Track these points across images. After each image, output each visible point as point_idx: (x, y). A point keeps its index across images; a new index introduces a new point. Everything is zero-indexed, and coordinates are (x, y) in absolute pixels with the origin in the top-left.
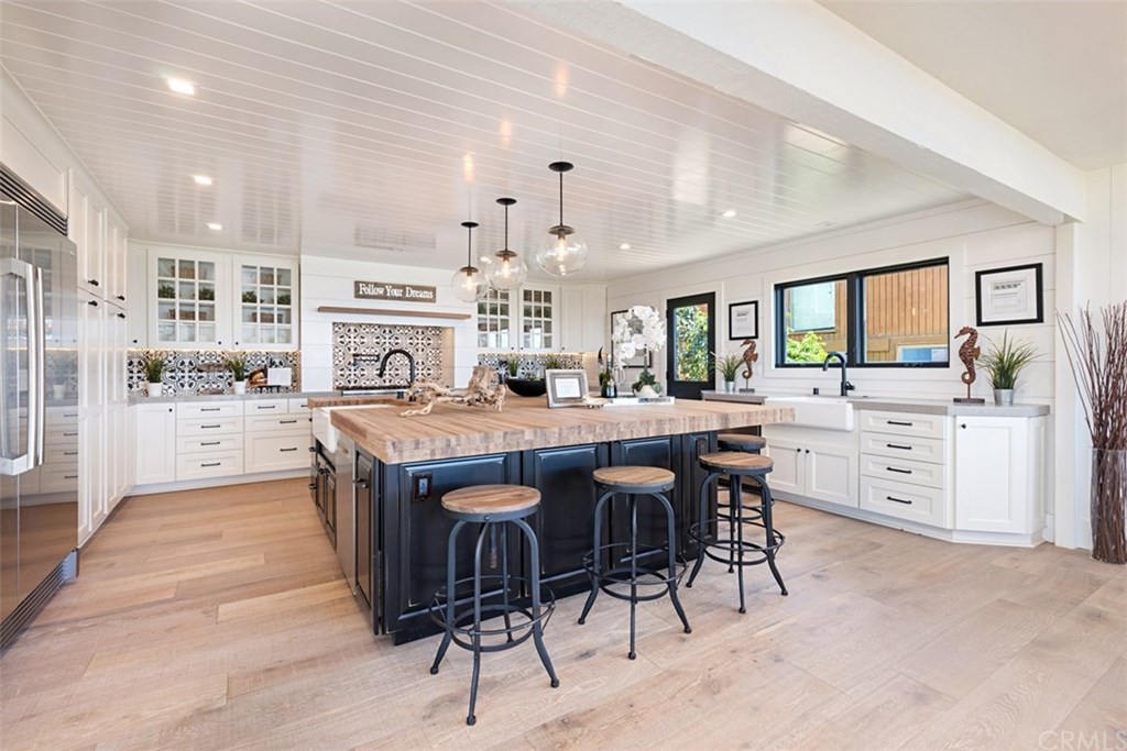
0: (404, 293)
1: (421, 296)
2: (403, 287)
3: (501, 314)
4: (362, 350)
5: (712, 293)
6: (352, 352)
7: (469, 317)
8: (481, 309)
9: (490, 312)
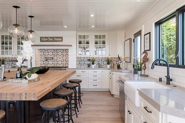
0: (53, 39)
1: (58, 40)
2: (53, 38)
3: (87, 44)
4: (48, 56)
5: (141, 30)
6: (46, 57)
7: (71, 46)
8: (80, 43)
9: (83, 44)
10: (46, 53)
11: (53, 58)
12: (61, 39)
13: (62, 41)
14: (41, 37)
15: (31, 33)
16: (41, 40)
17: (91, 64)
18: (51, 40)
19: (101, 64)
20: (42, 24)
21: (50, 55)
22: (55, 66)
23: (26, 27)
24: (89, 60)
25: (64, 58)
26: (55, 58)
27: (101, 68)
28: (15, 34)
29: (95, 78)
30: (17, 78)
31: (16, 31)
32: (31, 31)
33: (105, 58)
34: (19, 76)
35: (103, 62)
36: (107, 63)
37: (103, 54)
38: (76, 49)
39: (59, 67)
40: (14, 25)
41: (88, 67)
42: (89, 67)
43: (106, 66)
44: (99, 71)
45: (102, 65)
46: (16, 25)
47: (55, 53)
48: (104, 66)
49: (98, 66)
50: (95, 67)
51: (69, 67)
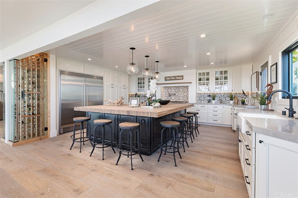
0: (175, 78)
1: (179, 78)
2: (175, 77)
3: (207, 80)
4: (171, 93)
5: (268, 61)
6: (169, 93)
7: (191, 83)
8: (200, 80)
9: (203, 80)
10: (170, 90)
11: (175, 94)
12: (181, 78)
13: (183, 79)
14: (165, 77)
15: (157, 74)
16: (165, 79)
17: (212, 100)
18: (174, 78)
19: (222, 100)
20: (166, 66)
21: (173, 91)
22: (177, 101)
23: (155, 70)
24: (210, 95)
25: (185, 94)
26: (177, 94)
27: (222, 104)
28: (146, 76)
29: (215, 113)
30: (147, 105)
31: (147, 73)
32: (157, 73)
33: (228, 94)
34: (148, 105)
35: (226, 98)
36: (229, 99)
37: (224, 90)
38: (196, 86)
39: (181, 102)
40: (146, 69)
41: (208, 102)
42: (210, 102)
43: (229, 102)
44: (220, 107)
45: (224, 101)
46: (147, 69)
47: (177, 90)
48: (226, 102)
49: (219, 102)
50: (216, 103)
51: (189, 102)
